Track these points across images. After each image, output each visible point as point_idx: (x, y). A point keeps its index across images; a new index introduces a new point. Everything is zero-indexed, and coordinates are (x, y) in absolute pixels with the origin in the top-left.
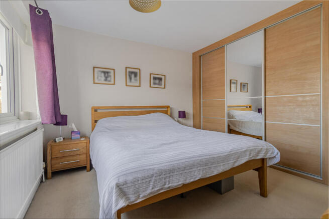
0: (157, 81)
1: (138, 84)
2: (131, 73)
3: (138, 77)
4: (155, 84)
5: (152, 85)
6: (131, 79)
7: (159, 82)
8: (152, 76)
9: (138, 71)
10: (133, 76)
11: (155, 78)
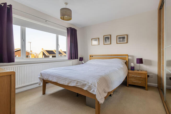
0: (121, 40)
1: (109, 43)
2: (106, 38)
3: (110, 40)
4: (120, 41)
5: (118, 42)
6: (106, 41)
7: (123, 40)
8: (118, 37)
9: (109, 36)
10: (107, 39)
11: (120, 38)
